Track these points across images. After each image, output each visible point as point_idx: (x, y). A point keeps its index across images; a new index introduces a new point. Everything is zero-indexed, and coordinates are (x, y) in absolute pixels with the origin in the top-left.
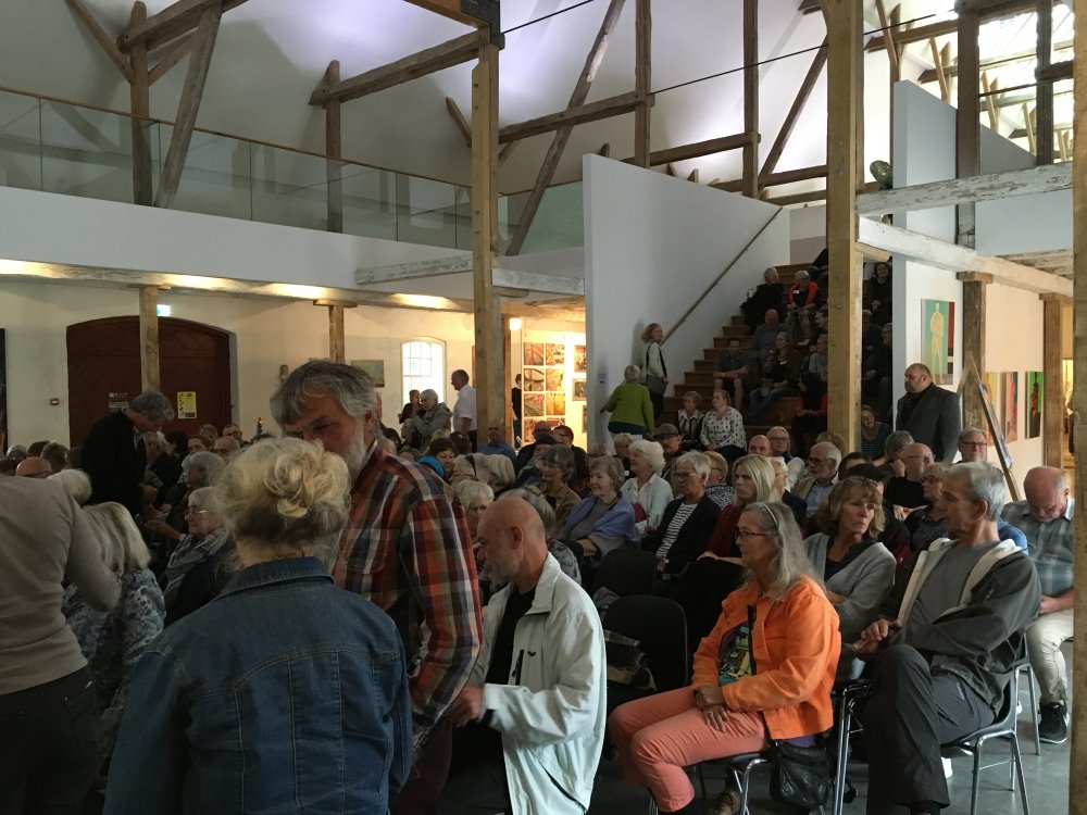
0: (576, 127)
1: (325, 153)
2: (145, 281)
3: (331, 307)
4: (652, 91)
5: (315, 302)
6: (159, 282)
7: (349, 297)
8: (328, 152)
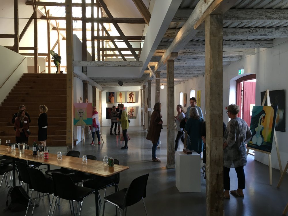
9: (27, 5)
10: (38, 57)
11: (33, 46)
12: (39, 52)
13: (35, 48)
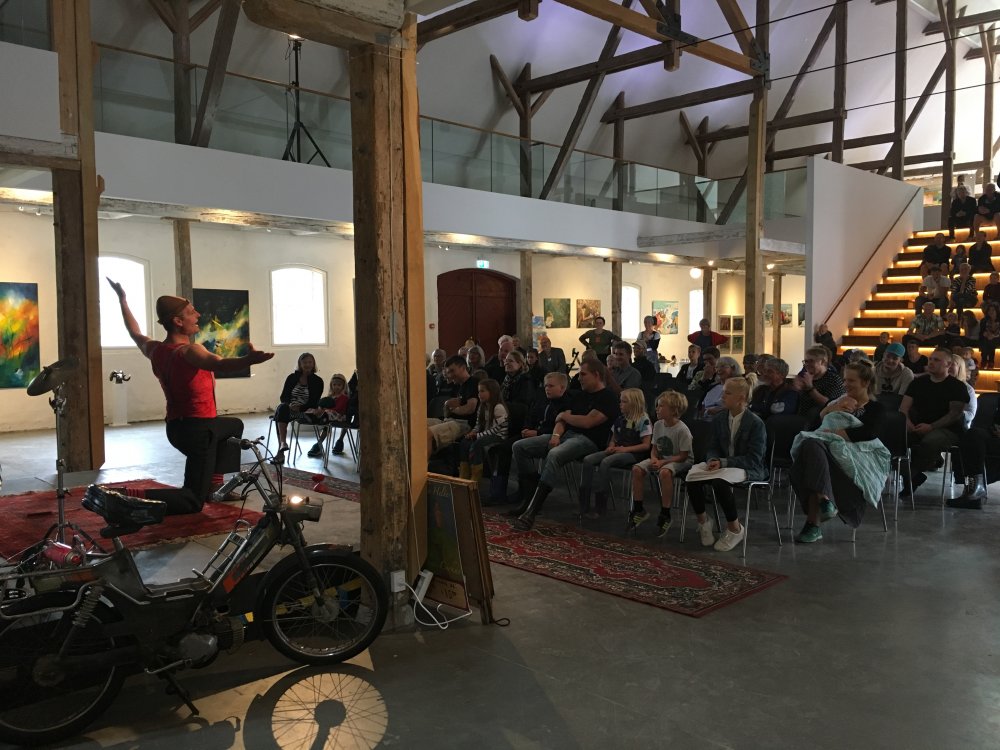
0: (779, 132)
1: (612, 155)
2: (527, 246)
3: (614, 263)
4: (846, 108)
5: (606, 259)
6: (533, 248)
7: (624, 255)
8: (615, 154)
9: (927, 35)
10: (954, 173)
11: (939, 148)
12: (955, 162)
13: (947, 155)
